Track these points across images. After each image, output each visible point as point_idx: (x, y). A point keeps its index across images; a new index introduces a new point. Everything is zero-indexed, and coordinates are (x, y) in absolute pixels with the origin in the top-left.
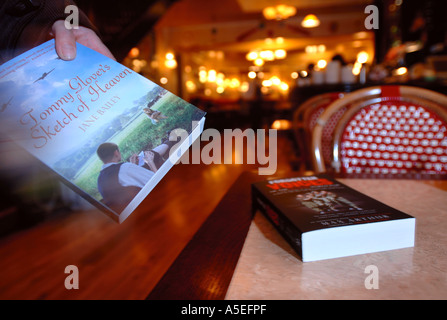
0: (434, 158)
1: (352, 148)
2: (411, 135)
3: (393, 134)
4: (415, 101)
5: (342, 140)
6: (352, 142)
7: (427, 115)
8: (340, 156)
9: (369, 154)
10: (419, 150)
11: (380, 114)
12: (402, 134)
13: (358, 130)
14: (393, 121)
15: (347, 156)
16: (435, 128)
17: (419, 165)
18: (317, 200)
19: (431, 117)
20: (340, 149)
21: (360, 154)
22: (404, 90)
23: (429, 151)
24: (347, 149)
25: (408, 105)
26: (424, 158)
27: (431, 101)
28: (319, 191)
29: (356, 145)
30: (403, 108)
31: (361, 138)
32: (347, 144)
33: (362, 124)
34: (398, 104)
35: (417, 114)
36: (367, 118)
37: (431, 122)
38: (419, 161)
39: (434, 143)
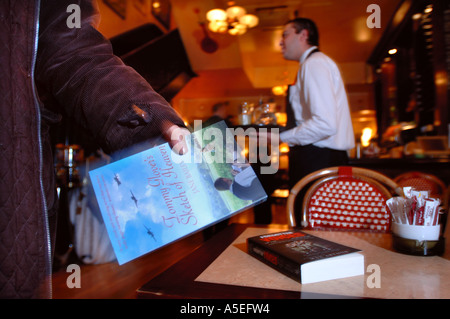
0: (376, 221)
1: (316, 212)
2: (360, 203)
3: (346, 202)
4: (363, 178)
5: (310, 206)
6: (317, 207)
7: (371, 189)
8: (308, 218)
9: (335, 218)
10: (366, 215)
11: (338, 187)
12: (353, 203)
13: (321, 198)
14: (347, 192)
15: (313, 218)
16: (377, 199)
17: (365, 226)
18: (299, 246)
19: (374, 191)
20: (308, 213)
21: (322, 216)
22: (355, 170)
23: (373, 215)
24: (313, 212)
25: (358, 181)
26: (369, 221)
27: (374, 179)
28: (299, 241)
29: (320, 210)
30: (354, 184)
31: (323, 205)
32: (313, 209)
33: (324, 194)
34: (351, 180)
35: (364, 189)
36: (328, 190)
37: (374, 194)
38: (365, 223)
39: (376, 210)
